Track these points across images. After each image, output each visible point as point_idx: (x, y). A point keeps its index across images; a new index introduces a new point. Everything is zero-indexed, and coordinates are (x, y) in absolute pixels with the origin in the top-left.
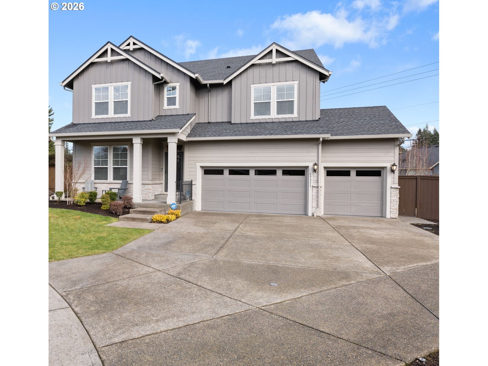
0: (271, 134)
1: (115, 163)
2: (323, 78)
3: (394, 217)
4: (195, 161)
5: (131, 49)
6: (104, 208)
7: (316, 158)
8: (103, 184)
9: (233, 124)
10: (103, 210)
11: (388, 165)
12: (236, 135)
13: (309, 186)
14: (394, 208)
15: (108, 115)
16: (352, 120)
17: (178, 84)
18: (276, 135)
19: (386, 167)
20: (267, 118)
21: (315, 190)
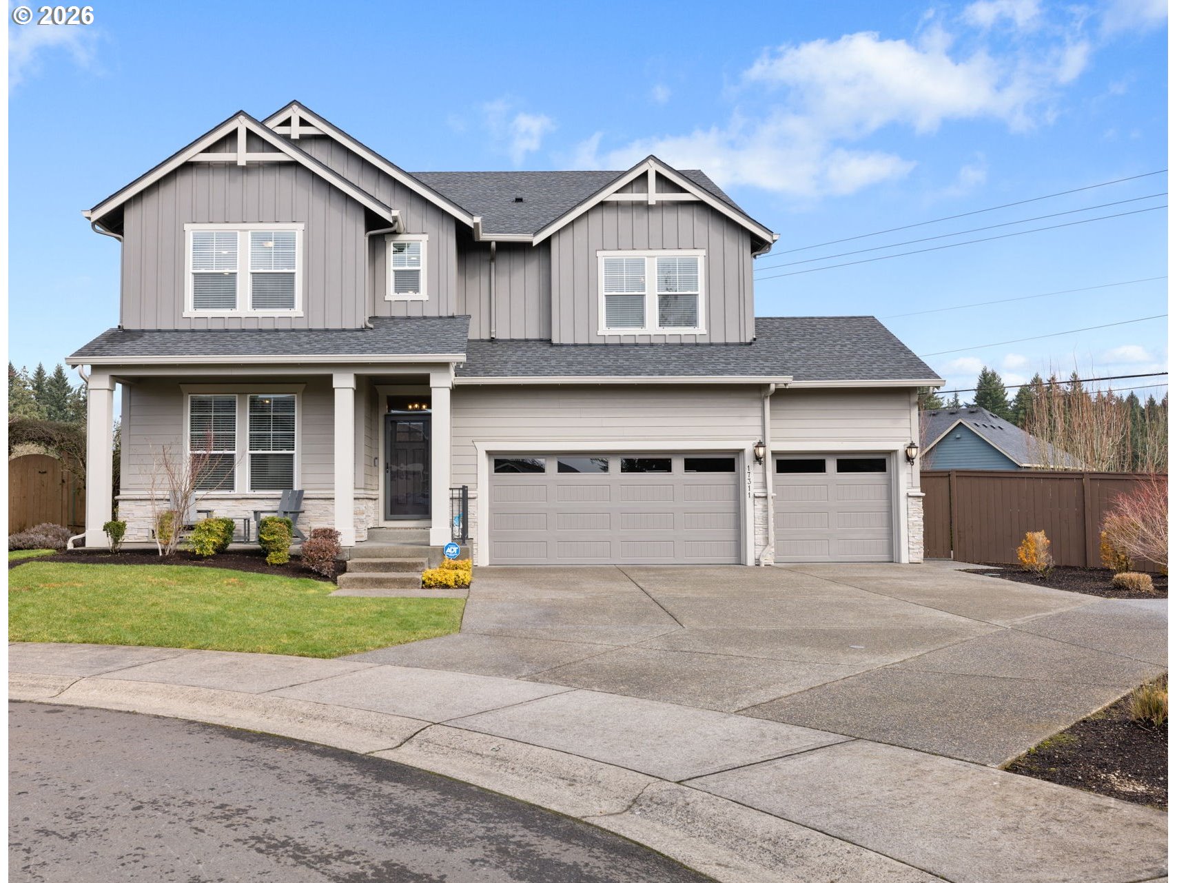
0: (662, 373)
1: (256, 442)
2: (758, 245)
3: (916, 560)
4: (473, 438)
5: (295, 136)
6: (276, 559)
7: (759, 431)
8: (221, 502)
9: (557, 345)
10: (272, 564)
11: (900, 447)
12: (578, 373)
13: (748, 496)
14: (915, 541)
15: (234, 310)
16: (816, 345)
17: (425, 238)
18: (672, 375)
19: (895, 451)
20: (637, 334)
21: (760, 504)
